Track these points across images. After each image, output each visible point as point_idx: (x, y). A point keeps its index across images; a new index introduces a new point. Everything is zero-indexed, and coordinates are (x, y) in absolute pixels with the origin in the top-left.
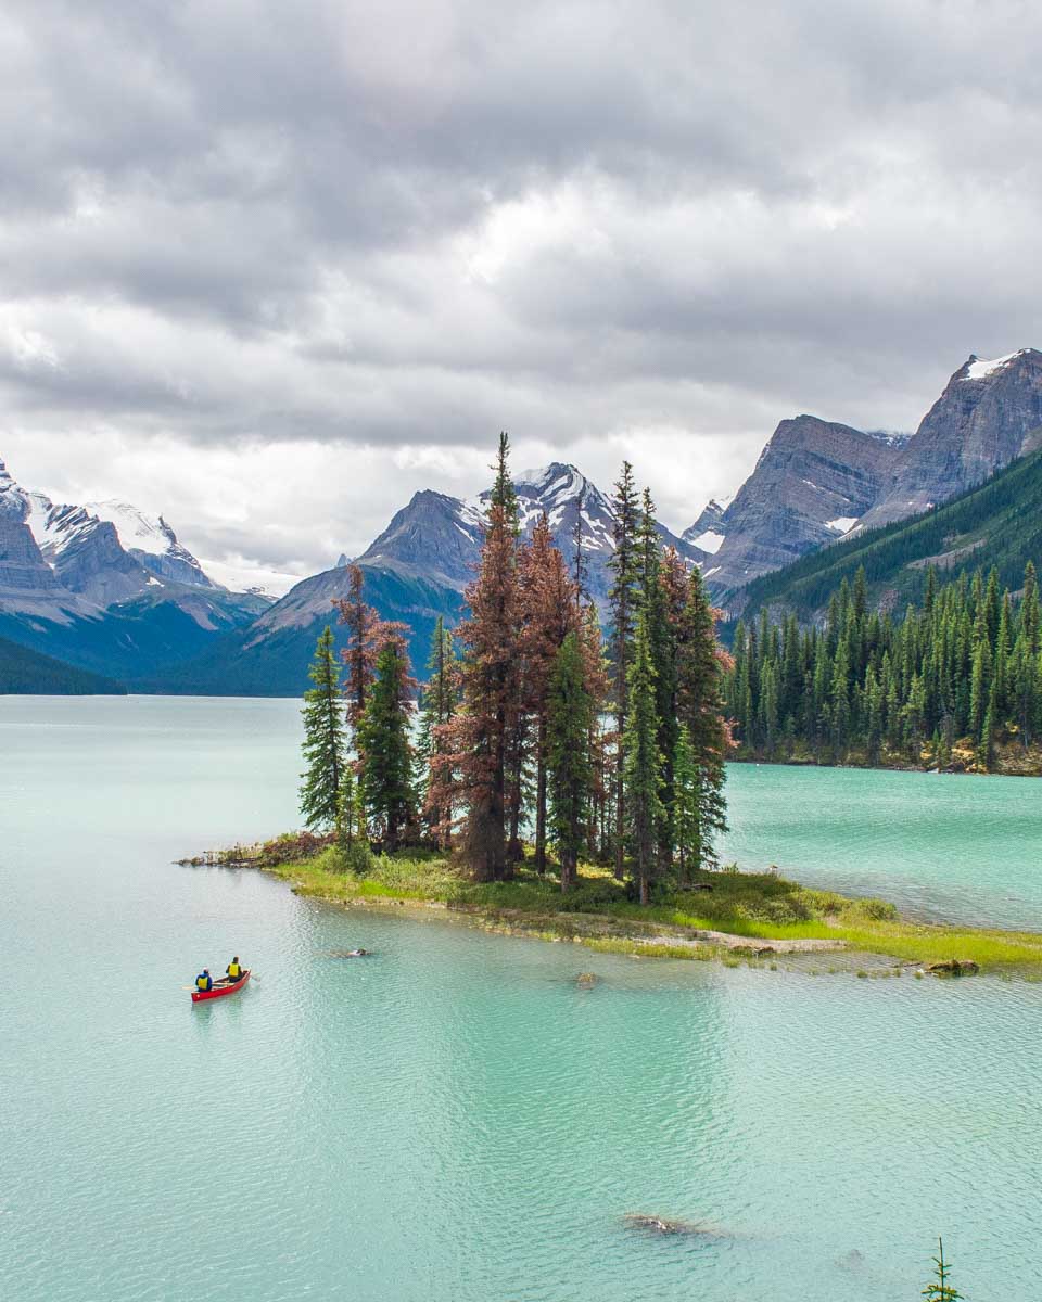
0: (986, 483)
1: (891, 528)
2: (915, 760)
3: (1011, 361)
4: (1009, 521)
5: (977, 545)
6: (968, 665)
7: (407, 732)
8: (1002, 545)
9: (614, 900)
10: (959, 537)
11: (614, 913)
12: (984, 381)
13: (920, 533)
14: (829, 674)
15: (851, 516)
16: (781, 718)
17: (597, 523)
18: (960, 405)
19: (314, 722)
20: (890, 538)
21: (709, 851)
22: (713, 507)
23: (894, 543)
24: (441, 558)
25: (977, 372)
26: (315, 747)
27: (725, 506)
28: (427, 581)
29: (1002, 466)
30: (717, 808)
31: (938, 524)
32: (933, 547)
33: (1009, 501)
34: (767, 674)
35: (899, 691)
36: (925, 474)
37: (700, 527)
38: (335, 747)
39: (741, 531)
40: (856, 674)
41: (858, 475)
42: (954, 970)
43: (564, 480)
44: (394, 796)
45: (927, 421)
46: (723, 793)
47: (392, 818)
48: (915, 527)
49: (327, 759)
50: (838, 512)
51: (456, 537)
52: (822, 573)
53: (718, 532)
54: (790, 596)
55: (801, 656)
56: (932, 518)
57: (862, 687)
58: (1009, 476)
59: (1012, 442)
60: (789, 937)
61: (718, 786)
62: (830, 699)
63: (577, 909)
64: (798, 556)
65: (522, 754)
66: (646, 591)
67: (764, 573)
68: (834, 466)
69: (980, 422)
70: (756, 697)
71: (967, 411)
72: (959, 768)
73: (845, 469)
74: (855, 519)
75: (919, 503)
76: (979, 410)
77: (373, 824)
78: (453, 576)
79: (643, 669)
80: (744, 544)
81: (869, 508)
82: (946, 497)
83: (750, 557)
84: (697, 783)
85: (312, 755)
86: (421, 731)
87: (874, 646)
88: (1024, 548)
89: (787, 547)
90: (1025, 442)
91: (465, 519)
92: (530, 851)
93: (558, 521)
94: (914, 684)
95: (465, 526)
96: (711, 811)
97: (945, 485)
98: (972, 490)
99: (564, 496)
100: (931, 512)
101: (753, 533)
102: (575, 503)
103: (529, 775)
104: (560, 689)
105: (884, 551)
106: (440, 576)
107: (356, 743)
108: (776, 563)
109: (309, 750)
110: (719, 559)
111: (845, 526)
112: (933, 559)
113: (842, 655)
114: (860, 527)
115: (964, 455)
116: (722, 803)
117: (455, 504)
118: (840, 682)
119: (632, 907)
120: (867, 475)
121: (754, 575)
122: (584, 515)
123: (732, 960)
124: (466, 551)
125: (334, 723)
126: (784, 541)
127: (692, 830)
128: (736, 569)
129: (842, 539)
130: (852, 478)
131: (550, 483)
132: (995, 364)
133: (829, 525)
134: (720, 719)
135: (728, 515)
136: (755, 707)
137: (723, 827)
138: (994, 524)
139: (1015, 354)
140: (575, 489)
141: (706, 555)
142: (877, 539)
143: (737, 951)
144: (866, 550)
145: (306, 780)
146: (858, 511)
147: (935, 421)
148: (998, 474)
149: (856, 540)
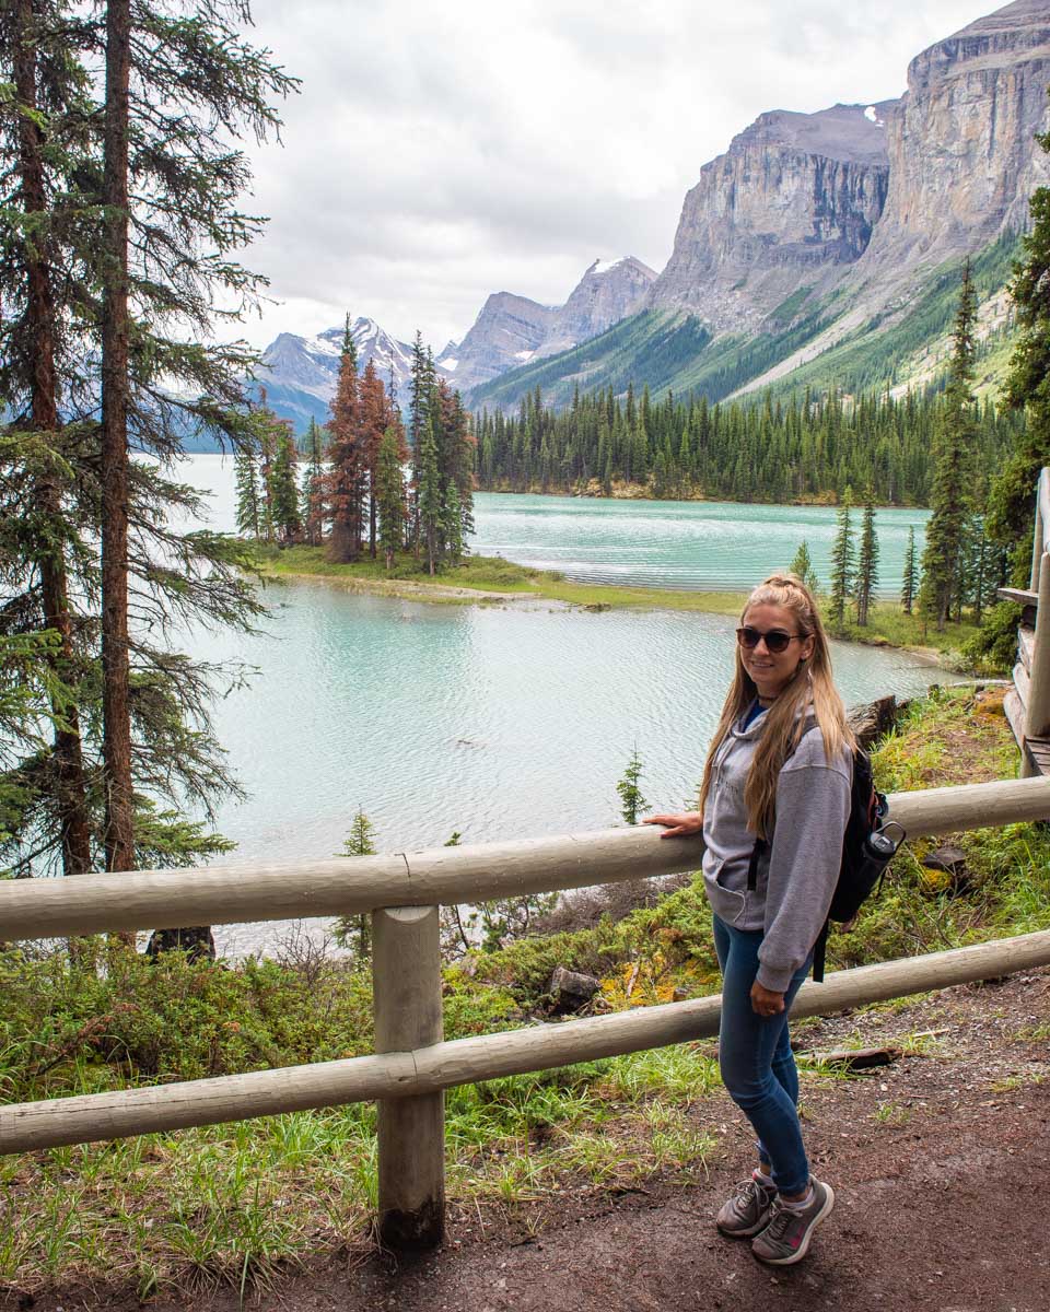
0: (605, 333)
1: (552, 358)
2: (568, 491)
3: (620, 263)
4: (617, 355)
5: (600, 367)
6: (597, 438)
7: (295, 480)
8: (613, 368)
9: (416, 573)
10: (590, 363)
11: (417, 580)
12: (605, 274)
13: (568, 361)
14: (521, 443)
15: (530, 349)
16: (494, 468)
17: (386, 352)
18: (591, 287)
19: (241, 475)
20: (551, 364)
21: (465, 545)
22: (451, 345)
23: (554, 366)
24: (295, 372)
25: (601, 269)
26: (243, 489)
27: (458, 343)
28: (287, 386)
29: (613, 323)
30: (469, 521)
31: (578, 355)
32: (576, 369)
33: (617, 344)
34: (487, 442)
35: (559, 453)
36: (571, 327)
37: (445, 355)
38: (254, 489)
39: (468, 358)
40: (536, 443)
41: (533, 327)
42: (599, 608)
43: (366, 327)
44: (290, 516)
45: (572, 297)
46: (473, 514)
47: (288, 528)
48: (565, 357)
49: (249, 495)
50: (522, 348)
51: (303, 360)
52: (513, 383)
53: (455, 359)
54: (496, 396)
55: (505, 433)
56: (575, 352)
57: (539, 450)
58: (617, 329)
59: (619, 310)
60: (510, 592)
61: (470, 510)
62: (521, 457)
63: (396, 577)
64: (500, 373)
65: (363, 493)
66: (429, 402)
67: (481, 383)
68: (520, 321)
69: (602, 297)
70: (481, 455)
71: (595, 291)
72: (591, 495)
73: (527, 323)
74: (531, 352)
75: (568, 344)
76: (601, 291)
77: (279, 533)
78: (303, 383)
79: (431, 447)
80: (470, 365)
81: (539, 345)
82: (582, 340)
83: (473, 373)
84: (459, 509)
85: (241, 494)
86: (304, 480)
87: (545, 427)
88: (625, 370)
89: (494, 368)
90: (627, 309)
91: (309, 350)
92: (367, 547)
93: (363, 351)
94: (568, 448)
95: (309, 354)
96: (466, 524)
97: (583, 334)
98: (597, 337)
99: (366, 337)
100: (575, 348)
101: (475, 360)
102: (372, 341)
103: (365, 504)
104: (384, 458)
105: (548, 372)
106: (296, 383)
107: (266, 487)
108: (487, 376)
109: (239, 491)
110: (456, 374)
111: (527, 357)
112: (576, 376)
113: (528, 432)
114: (534, 357)
115: (592, 317)
116: (472, 520)
117: (303, 341)
118: (528, 447)
119: (425, 576)
120: (538, 327)
121: (475, 384)
122: (378, 348)
123: (483, 604)
124: (309, 368)
125: (253, 475)
126: (492, 364)
127: (455, 532)
128: (465, 381)
129: (525, 363)
130: (530, 328)
131: (358, 328)
132: (611, 264)
133: (517, 355)
134: (470, 473)
135: (460, 349)
136: (480, 461)
137: (472, 532)
138: (609, 356)
139: (622, 259)
140: (372, 333)
141: (448, 371)
142: (544, 363)
143: (485, 600)
144: (538, 370)
145: (238, 508)
146: (534, 348)
147: (578, 296)
148: (611, 328)
149: (533, 365)
